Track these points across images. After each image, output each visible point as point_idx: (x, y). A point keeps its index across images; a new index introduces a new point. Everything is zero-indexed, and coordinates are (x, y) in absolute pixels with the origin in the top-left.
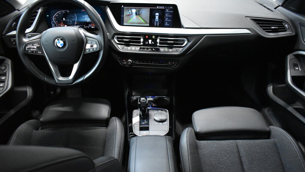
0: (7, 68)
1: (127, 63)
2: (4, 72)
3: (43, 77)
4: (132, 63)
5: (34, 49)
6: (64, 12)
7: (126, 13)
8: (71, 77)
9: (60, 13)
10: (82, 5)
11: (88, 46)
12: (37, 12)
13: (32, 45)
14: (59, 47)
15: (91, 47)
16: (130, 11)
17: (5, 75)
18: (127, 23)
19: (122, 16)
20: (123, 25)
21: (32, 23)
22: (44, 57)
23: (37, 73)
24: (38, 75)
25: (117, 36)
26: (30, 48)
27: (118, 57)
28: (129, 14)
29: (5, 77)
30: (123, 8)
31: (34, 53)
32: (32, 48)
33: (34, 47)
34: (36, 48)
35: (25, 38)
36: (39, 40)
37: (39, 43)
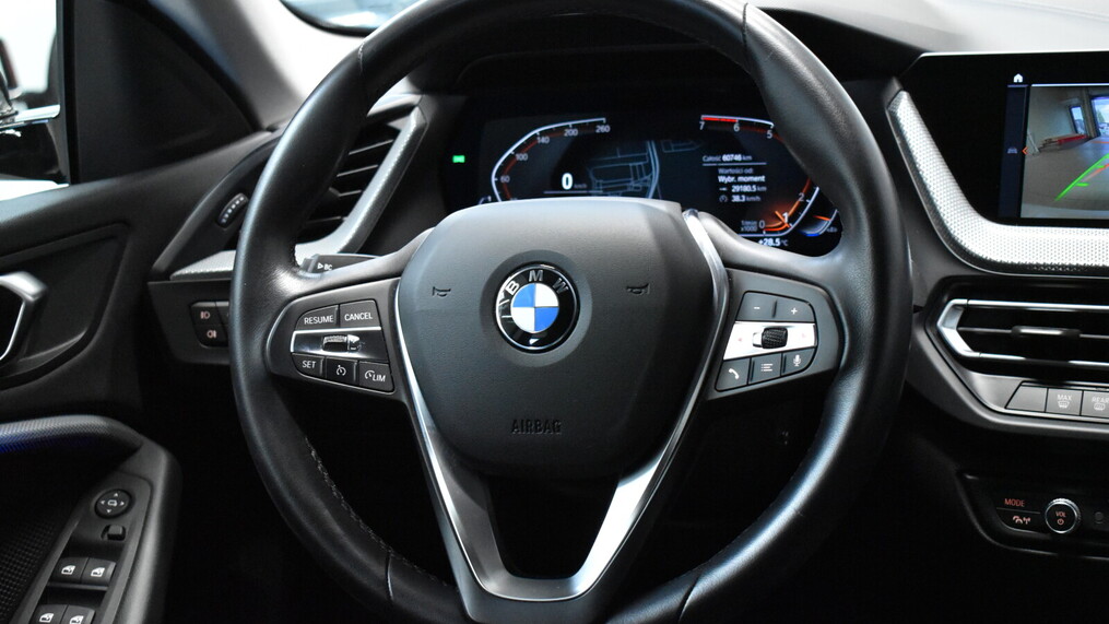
0: (140, 507)
1: (1036, 525)
2: (116, 529)
3: (377, 569)
4: (1083, 531)
5: (342, 347)
6: (574, 132)
7: (1042, 128)
8: (587, 577)
9: (544, 140)
10: (730, 27)
11: (744, 340)
12: (395, 133)
13: (329, 319)
14: (524, 337)
15: (765, 344)
16: (1078, 114)
17: (111, 550)
18: (1048, 198)
19: (1012, 151)
20: (1014, 218)
21: (347, 206)
22: (401, 414)
23: (338, 529)
24: (342, 549)
25: (964, 301)
26: (315, 340)
27: (960, 474)
28: (1066, 131)
29: (112, 566)
30: (1023, 93)
31: (340, 379)
32: (326, 340)
33: (345, 334)
34: (357, 343)
35: (295, 269)
36: (387, 288)
37: (381, 311)
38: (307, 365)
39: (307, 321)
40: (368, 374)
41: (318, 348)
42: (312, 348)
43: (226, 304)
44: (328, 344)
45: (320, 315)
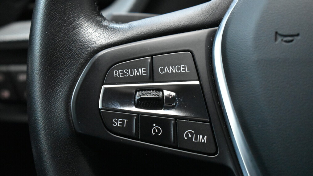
5: (157, 103)
13: (141, 72)
31: (155, 139)
32: (138, 96)
33: (160, 89)
34: (174, 98)
35: (99, 19)
36: (204, 38)
37: (198, 63)
38: (117, 123)
39: (117, 73)
40: (187, 134)
41: (130, 104)
42: (123, 104)
43: (23, 68)
44: (142, 99)
45: (131, 67)
